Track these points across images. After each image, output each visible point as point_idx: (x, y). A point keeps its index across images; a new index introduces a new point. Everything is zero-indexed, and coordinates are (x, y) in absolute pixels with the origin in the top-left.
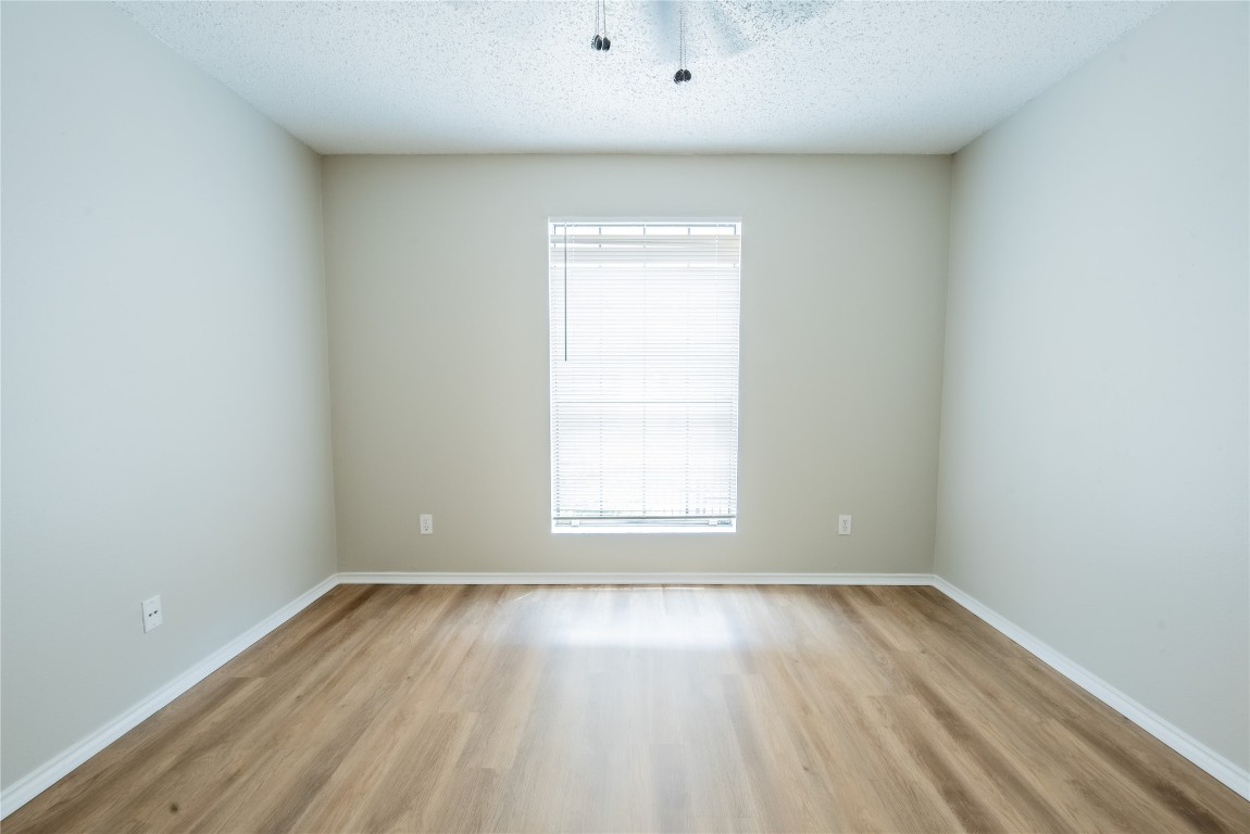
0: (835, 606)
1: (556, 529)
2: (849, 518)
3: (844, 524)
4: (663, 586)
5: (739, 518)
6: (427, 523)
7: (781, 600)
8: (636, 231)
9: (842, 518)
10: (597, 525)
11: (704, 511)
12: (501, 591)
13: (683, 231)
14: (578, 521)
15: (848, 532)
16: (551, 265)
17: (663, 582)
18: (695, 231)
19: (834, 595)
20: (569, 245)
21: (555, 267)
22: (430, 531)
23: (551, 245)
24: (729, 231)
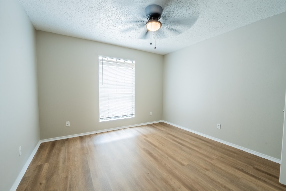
0: (152, 127)
1: (100, 121)
2: (151, 112)
3: (151, 113)
4: (123, 129)
5: (135, 114)
6: (68, 124)
7: (144, 128)
8: (115, 60)
9: (150, 113)
10: (108, 119)
11: (127, 114)
12: (90, 136)
13: (123, 61)
14: (104, 119)
15: (151, 115)
16: (99, 65)
17: (123, 128)
18: (126, 62)
19: (150, 125)
20: (103, 61)
21: (100, 66)
22: (69, 125)
23: (99, 61)
24: (131, 62)
